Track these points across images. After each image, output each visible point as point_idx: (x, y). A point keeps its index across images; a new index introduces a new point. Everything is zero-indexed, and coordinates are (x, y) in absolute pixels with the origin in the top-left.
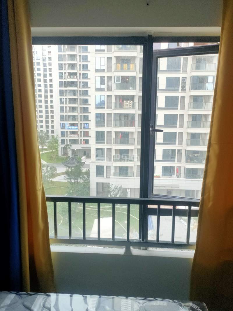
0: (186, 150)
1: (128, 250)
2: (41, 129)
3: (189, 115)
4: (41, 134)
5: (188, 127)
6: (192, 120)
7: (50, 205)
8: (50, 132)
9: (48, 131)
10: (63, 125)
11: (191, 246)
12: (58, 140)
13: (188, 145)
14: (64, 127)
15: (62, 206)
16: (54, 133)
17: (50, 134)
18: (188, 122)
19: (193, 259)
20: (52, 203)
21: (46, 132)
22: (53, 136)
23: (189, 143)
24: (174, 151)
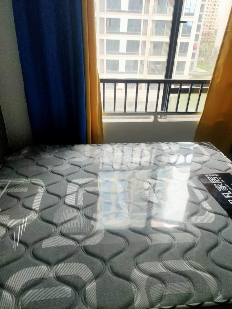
0: (148, 61)
3: (153, 21)
5: (151, 34)
6: (156, 27)
11: (198, 113)
13: (150, 55)
18: (152, 29)
23: (152, 54)
24: (136, 62)
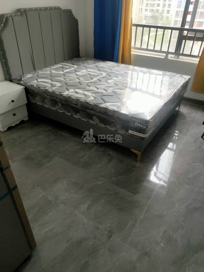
1: (167, 56)
2: (158, 8)
4: (156, 14)
7: (134, 28)
8: (166, 12)
9: (163, 10)
10: (180, 3)
12: (171, 21)
14: (181, 5)
15: (140, 29)
16: (169, 13)
17: (165, 14)
19: (197, 64)
20: (135, 27)
21: (161, 12)
22: (168, 17)
